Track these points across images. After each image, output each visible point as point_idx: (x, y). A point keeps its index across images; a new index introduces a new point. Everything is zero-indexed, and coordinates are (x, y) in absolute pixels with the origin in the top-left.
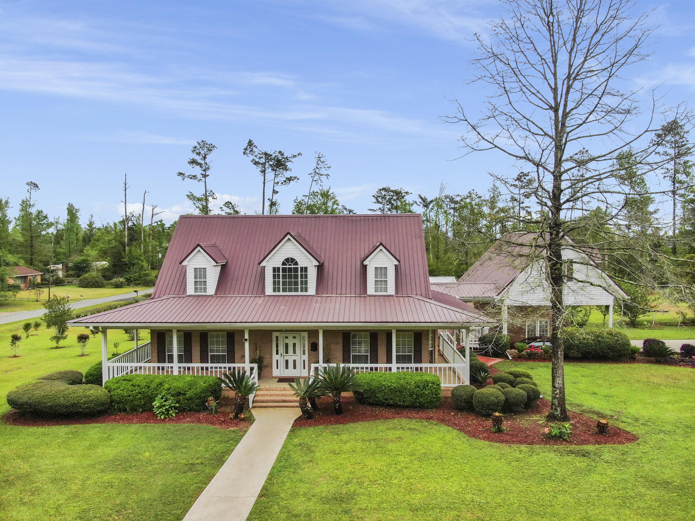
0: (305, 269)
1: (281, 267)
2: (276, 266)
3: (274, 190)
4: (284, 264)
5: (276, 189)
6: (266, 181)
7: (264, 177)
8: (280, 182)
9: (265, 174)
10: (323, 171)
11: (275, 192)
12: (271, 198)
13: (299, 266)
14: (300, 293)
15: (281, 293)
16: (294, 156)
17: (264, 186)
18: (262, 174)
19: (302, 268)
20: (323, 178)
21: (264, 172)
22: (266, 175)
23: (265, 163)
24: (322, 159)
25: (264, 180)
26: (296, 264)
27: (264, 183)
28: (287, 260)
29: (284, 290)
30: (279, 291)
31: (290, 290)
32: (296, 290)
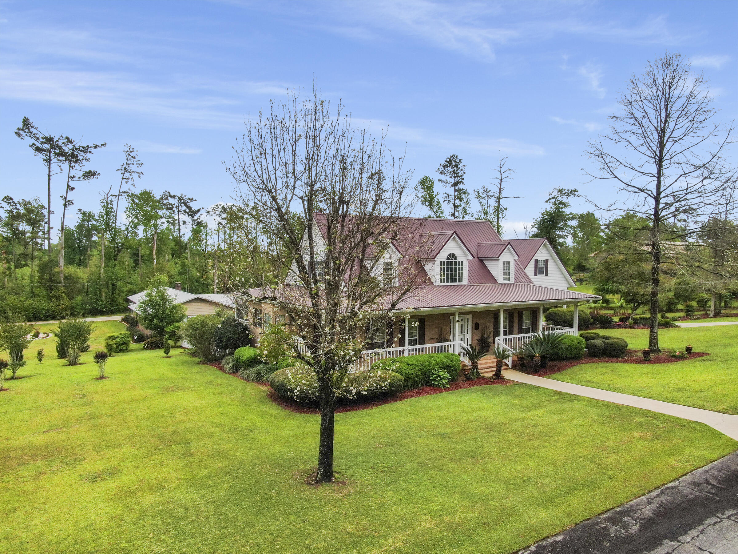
0: (461, 263)
1: (446, 261)
2: (443, 260)
3: (68, 186)
4: (448, 259)
5: (72, 184)
6: (51, 174)
7: (49, 168)
8: (77, 177)
9: (49, 165)
10: (134, 168)
11: (70, 188)
12: (65, 195)
13: (457, 261)
14: (457, 283)
15: (445, 284)
16: (96, 146)
17: (49, 179)
18: (46, 164)
19: (459, 262)
20: (135, 176)
21: (49, 161)
22: (51, 165)
23: (49, 151)
24: (132, 154)
25: (49, 172)
26: (456, 258)
27: (49, 176)
28: (450, 255)
29: (447, 281)
30: (444, 282)
31: (451, 282)
32: (455, 281)
